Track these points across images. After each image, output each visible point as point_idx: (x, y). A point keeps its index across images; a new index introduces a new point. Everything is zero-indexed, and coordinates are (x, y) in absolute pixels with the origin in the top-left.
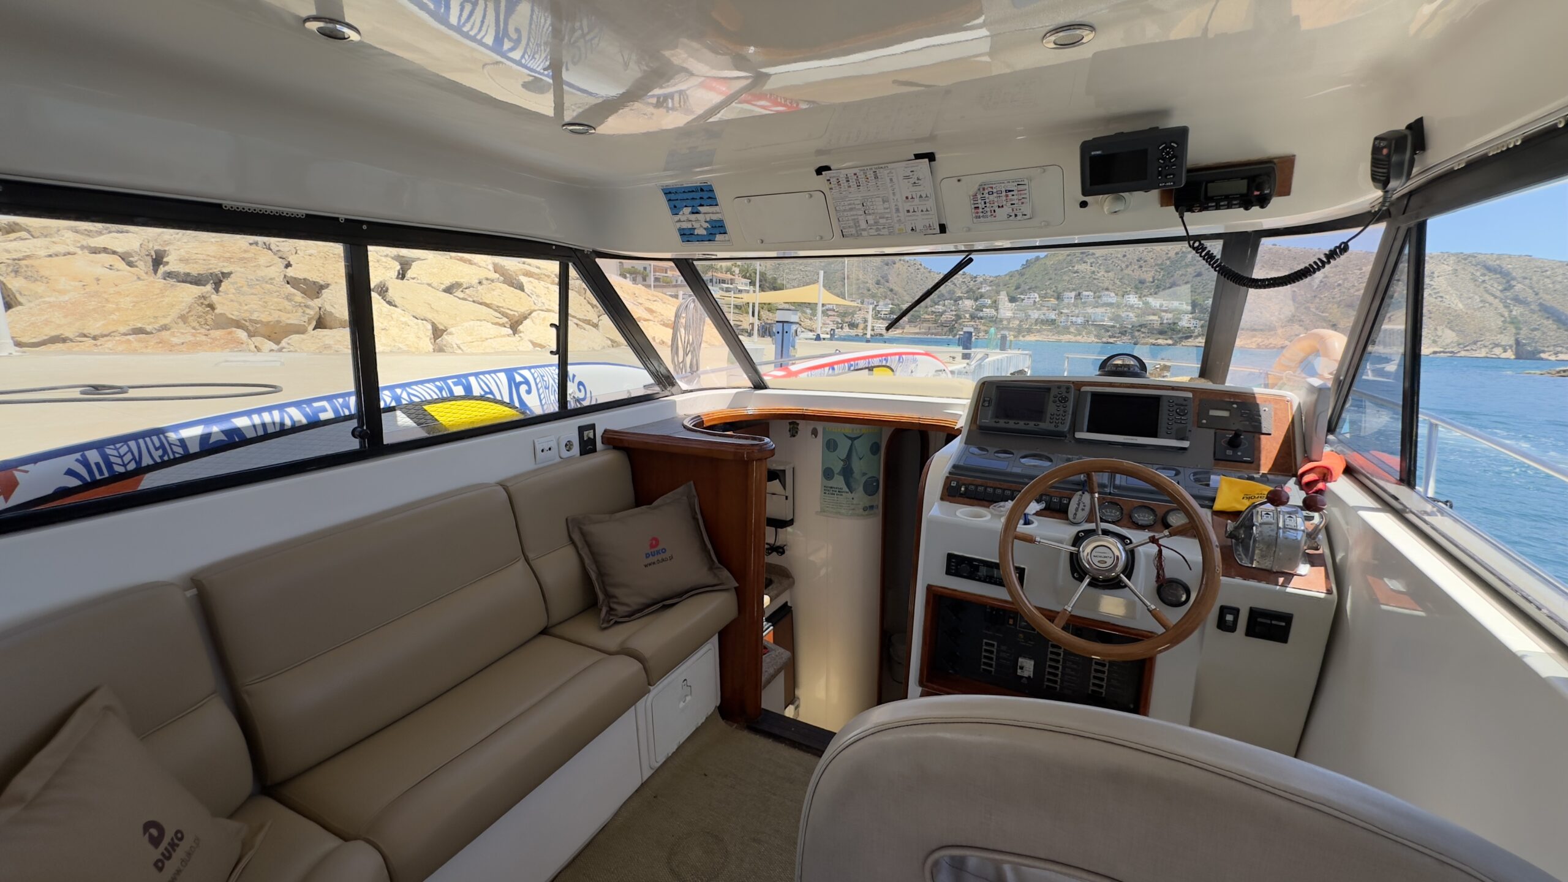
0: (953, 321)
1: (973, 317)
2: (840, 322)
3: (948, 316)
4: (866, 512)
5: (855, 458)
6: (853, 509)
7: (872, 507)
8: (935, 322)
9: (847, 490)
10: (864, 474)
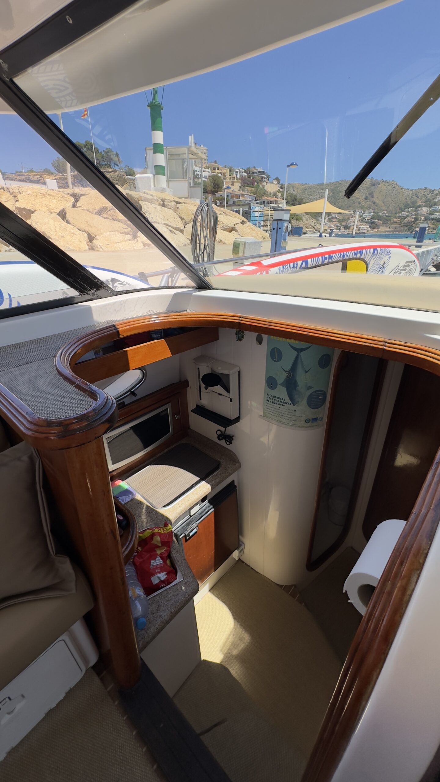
0: (412, 222)
1: (426, 219)
2: (339, 225)
3: (410, 219)
4: (308, 425)
5: (300, 372)
6: (295, 421)
7: (315, 420)
8: (400, 223)
9: (290, 402)
10: (310, 388)
